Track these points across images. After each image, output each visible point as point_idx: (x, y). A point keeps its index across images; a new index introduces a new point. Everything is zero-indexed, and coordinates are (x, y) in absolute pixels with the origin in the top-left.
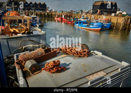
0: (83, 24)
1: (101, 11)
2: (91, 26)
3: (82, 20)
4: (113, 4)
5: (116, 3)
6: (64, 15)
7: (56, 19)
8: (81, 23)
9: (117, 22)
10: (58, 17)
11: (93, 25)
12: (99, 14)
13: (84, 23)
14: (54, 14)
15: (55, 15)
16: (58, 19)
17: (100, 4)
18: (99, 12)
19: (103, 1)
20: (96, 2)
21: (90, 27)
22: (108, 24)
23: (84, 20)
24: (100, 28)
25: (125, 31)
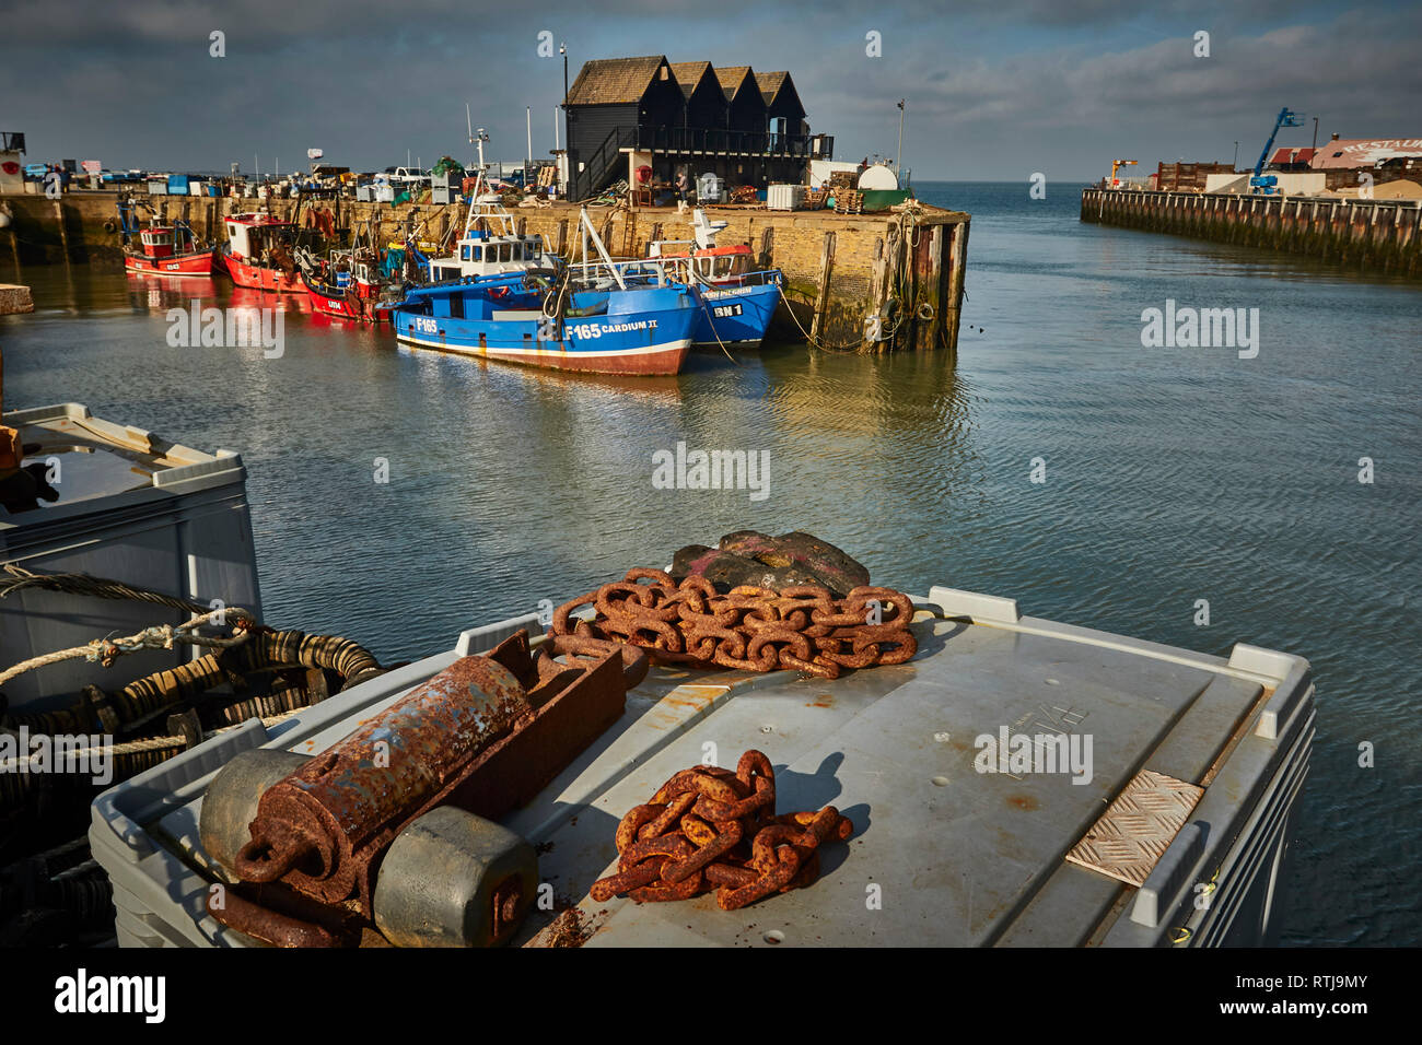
0: (498, 315)
1: (662, 168)
2: (584, 332)
3: (469, 268)
4: (763, 88)
5: (787, 85)
6: (241, 229)
7: (137, 270)
8: (473, 306)
9: (831, 263)
10: (163, 254)
11: (601, 313)
12: (644, 199)
13: (497, 297)
14: (110, 211)
15: (127, 227)
16: (174, 274)
17: (634, 88)
18: (645, 174)
19: (664, 62)
20: (589, 70)
21: (573, 344)
22: (747, 290)
23: (498, 268)
24: (680, 344)
25: (912, 348)
